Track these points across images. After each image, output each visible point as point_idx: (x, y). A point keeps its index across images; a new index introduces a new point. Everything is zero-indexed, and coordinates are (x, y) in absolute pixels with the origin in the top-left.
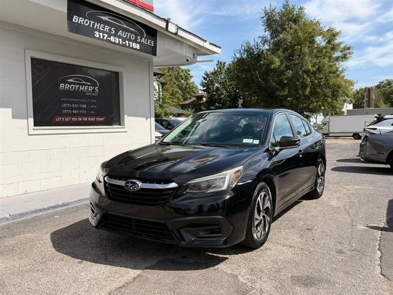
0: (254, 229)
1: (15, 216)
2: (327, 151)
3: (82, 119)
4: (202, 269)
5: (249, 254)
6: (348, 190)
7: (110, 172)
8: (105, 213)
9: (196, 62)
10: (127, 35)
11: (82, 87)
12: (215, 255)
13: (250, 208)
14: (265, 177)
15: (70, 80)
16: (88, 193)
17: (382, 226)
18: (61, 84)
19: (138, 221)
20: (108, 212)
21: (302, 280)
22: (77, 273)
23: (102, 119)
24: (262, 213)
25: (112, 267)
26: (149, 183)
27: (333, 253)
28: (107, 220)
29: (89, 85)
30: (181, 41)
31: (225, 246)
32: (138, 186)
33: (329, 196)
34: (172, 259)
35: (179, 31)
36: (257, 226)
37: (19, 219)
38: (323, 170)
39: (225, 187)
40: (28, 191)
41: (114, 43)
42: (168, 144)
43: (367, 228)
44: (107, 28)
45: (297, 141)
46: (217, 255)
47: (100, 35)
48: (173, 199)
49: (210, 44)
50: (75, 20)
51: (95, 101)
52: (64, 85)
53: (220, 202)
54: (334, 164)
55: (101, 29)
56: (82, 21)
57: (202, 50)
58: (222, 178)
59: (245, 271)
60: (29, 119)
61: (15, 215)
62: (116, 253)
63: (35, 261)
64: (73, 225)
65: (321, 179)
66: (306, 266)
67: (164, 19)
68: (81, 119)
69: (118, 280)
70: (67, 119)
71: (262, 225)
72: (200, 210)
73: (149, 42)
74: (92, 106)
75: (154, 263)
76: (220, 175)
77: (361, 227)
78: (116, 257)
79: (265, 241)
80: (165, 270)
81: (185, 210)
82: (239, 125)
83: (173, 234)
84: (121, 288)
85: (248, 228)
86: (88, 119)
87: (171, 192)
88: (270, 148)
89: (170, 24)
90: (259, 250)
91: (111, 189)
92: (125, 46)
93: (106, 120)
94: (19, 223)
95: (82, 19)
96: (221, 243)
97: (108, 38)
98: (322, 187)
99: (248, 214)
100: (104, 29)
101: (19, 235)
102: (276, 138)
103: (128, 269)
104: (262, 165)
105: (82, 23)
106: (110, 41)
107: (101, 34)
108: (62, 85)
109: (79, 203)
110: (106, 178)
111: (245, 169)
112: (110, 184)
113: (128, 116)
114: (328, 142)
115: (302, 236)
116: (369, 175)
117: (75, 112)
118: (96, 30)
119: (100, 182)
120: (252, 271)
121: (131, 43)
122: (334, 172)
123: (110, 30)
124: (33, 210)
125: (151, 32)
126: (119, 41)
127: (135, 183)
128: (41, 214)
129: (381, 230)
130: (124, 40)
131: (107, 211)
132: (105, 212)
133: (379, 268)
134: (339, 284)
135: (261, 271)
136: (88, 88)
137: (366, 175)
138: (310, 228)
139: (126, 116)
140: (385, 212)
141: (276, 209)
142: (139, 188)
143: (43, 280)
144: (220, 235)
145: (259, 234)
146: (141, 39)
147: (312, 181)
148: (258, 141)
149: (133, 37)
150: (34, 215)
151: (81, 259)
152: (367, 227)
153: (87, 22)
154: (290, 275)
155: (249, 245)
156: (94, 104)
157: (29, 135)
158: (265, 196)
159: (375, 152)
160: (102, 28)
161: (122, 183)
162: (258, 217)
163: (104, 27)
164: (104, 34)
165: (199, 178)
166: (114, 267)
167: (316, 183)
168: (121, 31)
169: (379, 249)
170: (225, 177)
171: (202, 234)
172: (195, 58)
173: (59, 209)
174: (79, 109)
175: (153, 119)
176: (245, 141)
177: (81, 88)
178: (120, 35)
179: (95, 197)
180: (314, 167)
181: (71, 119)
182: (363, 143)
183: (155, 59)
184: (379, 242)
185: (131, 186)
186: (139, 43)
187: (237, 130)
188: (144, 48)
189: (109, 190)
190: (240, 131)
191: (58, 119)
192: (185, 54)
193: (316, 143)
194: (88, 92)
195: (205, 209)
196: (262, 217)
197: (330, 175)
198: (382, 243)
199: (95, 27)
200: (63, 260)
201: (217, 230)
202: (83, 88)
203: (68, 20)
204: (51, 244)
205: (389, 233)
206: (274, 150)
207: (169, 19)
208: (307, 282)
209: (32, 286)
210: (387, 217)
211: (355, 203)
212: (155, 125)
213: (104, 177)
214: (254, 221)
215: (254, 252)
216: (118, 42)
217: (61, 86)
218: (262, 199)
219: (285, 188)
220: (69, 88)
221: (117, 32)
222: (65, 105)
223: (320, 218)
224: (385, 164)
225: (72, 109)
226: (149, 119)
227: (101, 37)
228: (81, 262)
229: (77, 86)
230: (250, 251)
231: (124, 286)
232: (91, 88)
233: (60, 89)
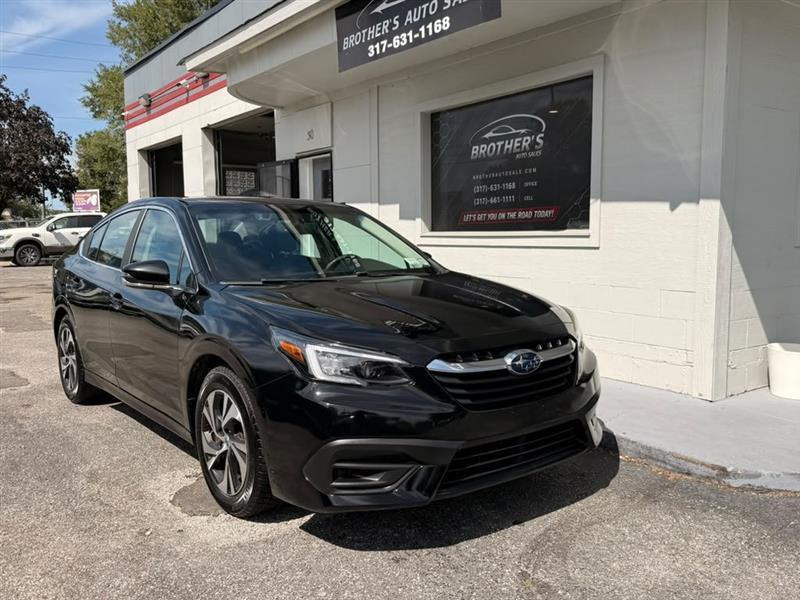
3: (506, 216)
11: (509, 144)
15: (487, 136)
18: (474, 148)
23: (547, 213)
29: (524, 135)
41: (401, 49)
44: (386, 25)
47: (376, 49)
50: (345, 45)
51: (535, 170)
52: (478, 147)
55: (376, 35)
56: (353, 41)
68: (503, 216)
70: (480, 217)
74: (527, 184)
92: (428, 38)
93: (560, 215)
97: (390, 46)
100: (382, 30)
105: (353, 45)
106: (391, 51)
107: (379, 45)
108: (476, 149)
117: (493, 200)
121: (429, 26)
123: (392, 25)
126: (408, 38)
130: (415, 27)
136: (521, 142)
153: (357, 38)
156: (531, 177)
160: (379, 32)
163: (383, 25)
168: (410, 12)
174: (501, 193)
177: (507, 146)
178: (409, 22)
181: (487, 216)
191: (467, 218)
194: (520, 152)
199: (369, 38)
202: (510, 146)
203: (338, 51)
216: (405, 42)
217: (473, 152)
220: (486, 152)
221: (402, 20)
222: (478, 189)
225: (490, 194)
229: (500, 144)
232: (526, 141)
233: (472, 158)
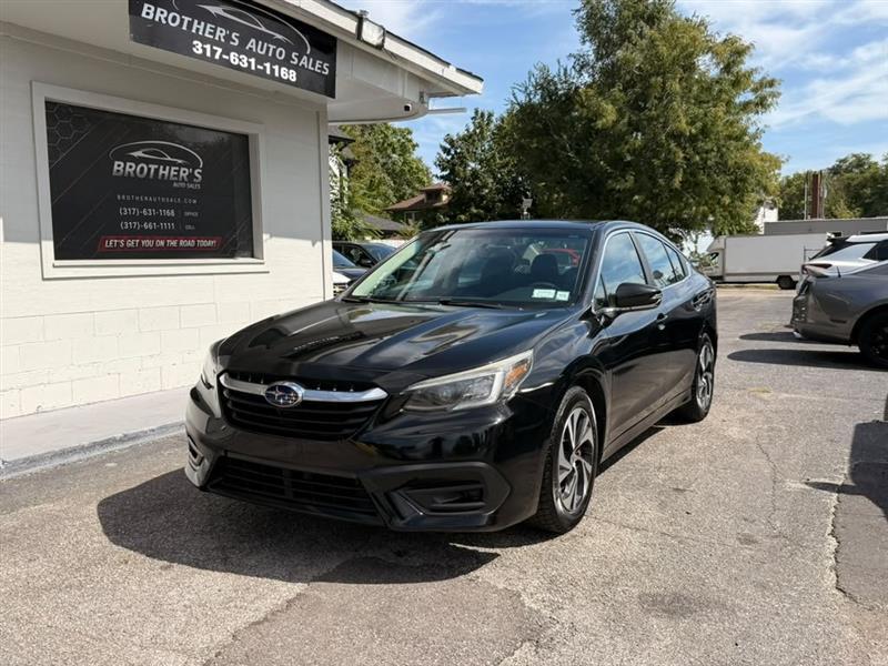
0: (556, 490)
1: (15, 463)
2: (719, 315)
3: (166, 243)
4: (441, 580)
5: (546, 544)
6: (766, 402)
7: (232, 363)
8: (220, 458)
9: (427, 111)
10: (268, 48)
11: (164, 169)
12: (470, 548)
13: (547, 444)
14: (583, 374)
15: (136, 154)
16: (182, 413)
17: (840, 483)
18: (117, 163)
19: (297, 474)
20: (229, 455)
21: (662, 602)
22: (159, 592)
23: (210, 243)
24: (574, 455)
25: (237, 576)
26: (322, 389)
27: (732, 542)
28: (224, 474)
29: (180, 165)
30: (392, 64)
31: (492, 530)
32: (297, 397)
33: (723, 417)
34: (372, 558)
35: (387, 39)
36: (564, 484)
37: (24, 472)
38: (709, 359)
39: (492, 399)
40: (44, 408)
41: (238, 68)
42: (363, 301)
43: (807, 487)
44: (221, 33)
45: (654, 294)
46: (475, 548)
47: (204, 50)
48: (375, 426)
49: (459, 70)
50: (148, 14)
51: (195, 201)
52: (122, 164)
53: (481, 431)
54: (735, 344)
55: (207, 35)
56: (163, 17)
57: (441, 84)
58: (486, 378)
59: (536, 582)
60: (43, 243)
61: (15, 461)
62: (246, 544)
63: (64, 564)
64: (147, 483)
65: (706, 378)
66: (673, 571)
67: (352, 13)
68: (162, 243)
69: (253, 607)
70: (131, 243)
71: (574, 483)
72: (436, 450)
73: (317, 66)
74: (187, 214)
75: (334, 567)
76: (480, 371)
77: (794, 485)
78: (247, 555)
79: (580, 518)
80: (358, 581)
81: (403, 448)
82: (525, 257)
83: (375, 503)
84: (259, 623)
85: (543, 488)
86: (178, 243)
87: (373, 408)
88: (593, 311)
89: (365, 24)
90: (568, 535)
91: (234, 404)
92: (262, 73)
93: (222, 245)
94: (24, 479)
95: (162, 13)
96: (484, 522)
97: (224, 57)
98: (708, 396)
99: (543, 458)
100: (214, 34)
101: (26, 506)
102: (607, 285)
103: (275, 582)
104: (575, 347)
105: (164, 22)
106: (228, 64)
107: (208, 47)
108: (119, 166)
109: (163, 433)
110: (222, 379)
111: (537, 358)
112: (232, 392)
113: (271, 236)
114: (722, 294)
115: (662, 506)
116: (812, 369)
117: (148, 226)
118: (197, 37)
119: (209, 386)
120: (552, 582)
121: (276, 67)
122: (735, 362)
123: (228, 38)
124: (57, 450)
125: (323, 42)
126: (249, 63)
127: (288, 390)
128: (75, 458)
129: (838, 492)
130: (261, 60)
131: (226, 451)
132: (223, 454)
133: (833, 574)
134: (745, 611)
135: (573, 583)
136: (179, 171)
137: (807, 368)
138: (681, 487)
139: (265, 237)
140: (848, 451)
141: (605, 445)
142: (299, 400)
143: (83, 609)
144: (480, 504)
145: (567, 502)
146: (300, 58)
147: (685, 383)
148: (567, 294)
149: (281, 53)
150: (58, 462)
151: (168, 561)
152: (806, 484)
153: (174, 20)
154: (636, 591)
155: (546, 527)
156: (192, 208)
157: (44, 279)
158: (582, 417)
159: (826, 318)
160: (210, 33)
161: (260, 390)
162: (566, 464)
163: (215, 30)
164: (215, 48)
165: (433, 377)
166: (243, 577)
167: (694, 387)
168: (253, 41)
169: (832, 534)
170: (493, 376)
171: (440, 503)
172: (423, 102)
173: (116, 448)
174: (157, 219)
175: (328, 244)
176: (538, 293)
177: (161, 172)
178: (251, 49)
179: (199, 421)
180: (690, 352)
181: (140, 243)
182: (800, 298)
183: (332, 105)
184: (832, 517)
185: (279, 397)
186: (295, 68)
187: (518, 269)
188: (306, 80)
189: (229, 405)
190: (526, 272)
191: (111, 243)
192: (400, 93)
193: (695, 299)
194: (177, 181)
195: (448, 447)
196: (574, 465)
197: (725, 369)
198: (841, 520)
199: (194, 31)
200: (126, 562)
201: (474, 493)
202: (166, 172)
203: (130, 13)
204: (98, 526)
205: (855, 497)
206: (603, 314)
207: (365, 12)
208: (674, 606)
209: (59, 620)
210: (851, 462)
211: (780, 431)
212: (334, 257)
213: (218, 376)
214: (556, 472)
215: (557, 541)
216: (246, 65)
217: (116, 168)
218: (574, 424)
219: (626, 399)
220: (135, 171)
221: (244, 41)
222: (125, 211)
223: (703, 466)
224: (849, 343)
225: (142, 219)
226: (319, 244)
227: (208, 54)
228: (169, 567)
229: (153, 167)
230: (547, 540)
231: (266, 619)
232: (185, 172)
233: (114, 173)
